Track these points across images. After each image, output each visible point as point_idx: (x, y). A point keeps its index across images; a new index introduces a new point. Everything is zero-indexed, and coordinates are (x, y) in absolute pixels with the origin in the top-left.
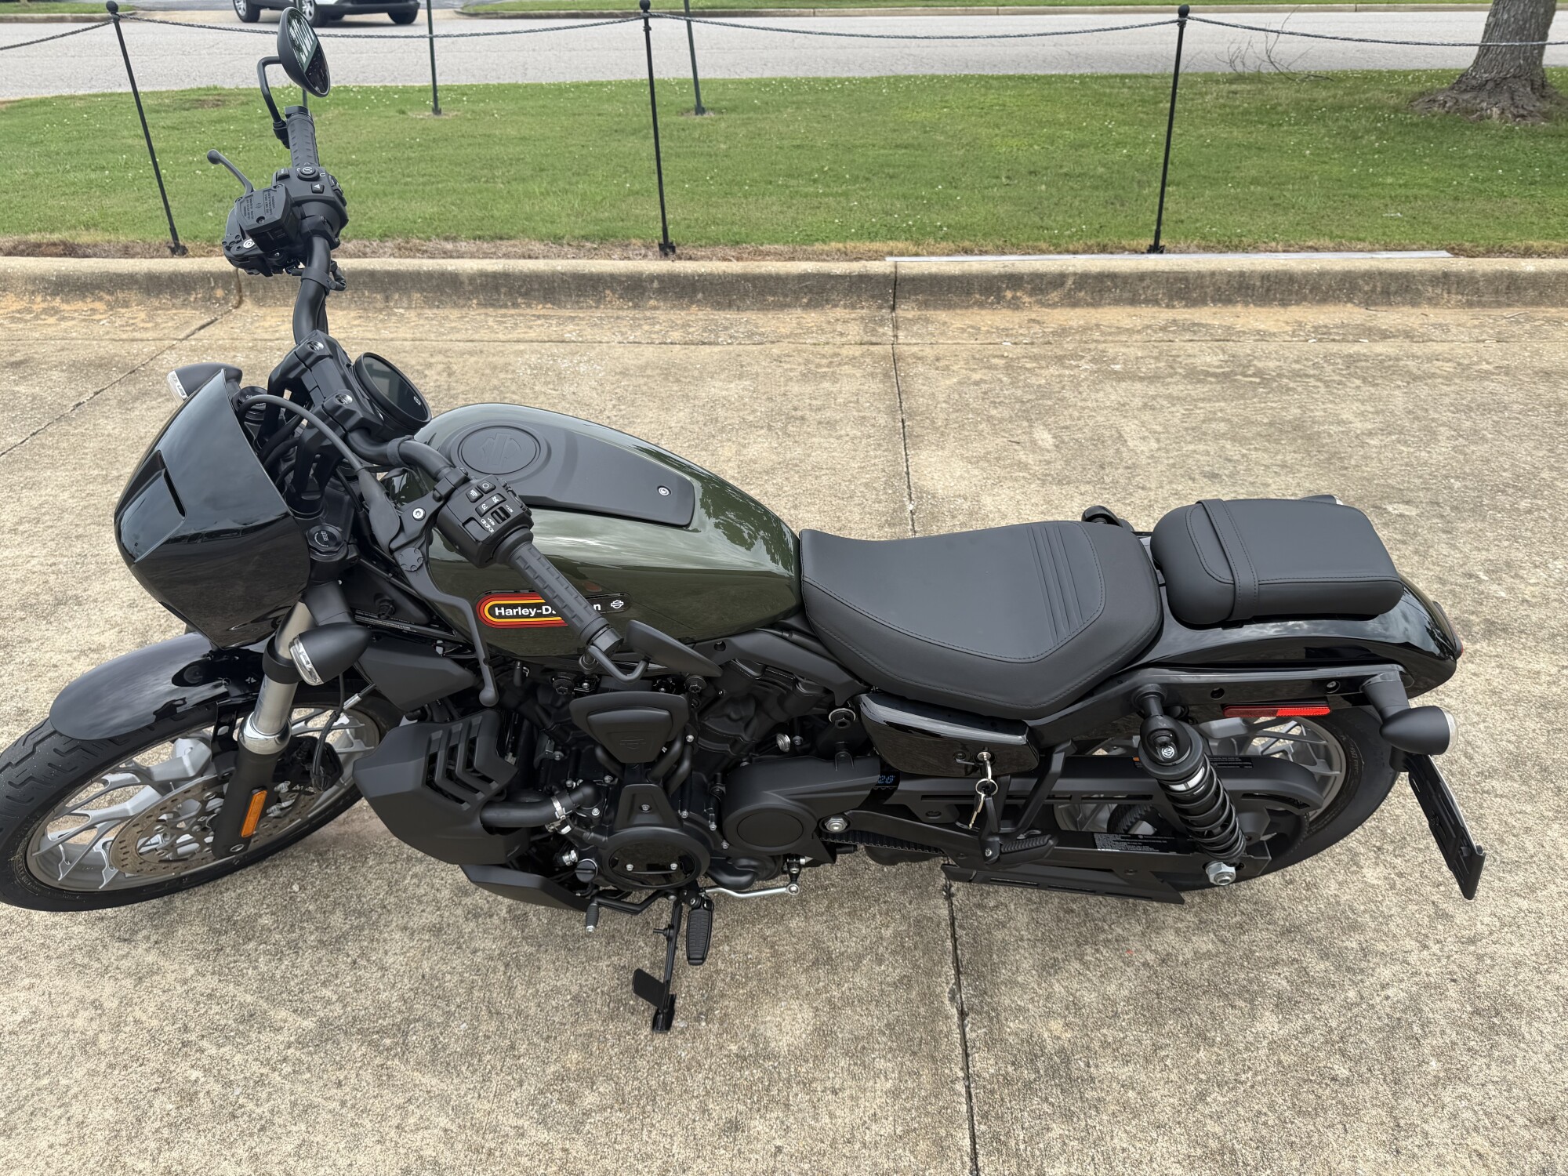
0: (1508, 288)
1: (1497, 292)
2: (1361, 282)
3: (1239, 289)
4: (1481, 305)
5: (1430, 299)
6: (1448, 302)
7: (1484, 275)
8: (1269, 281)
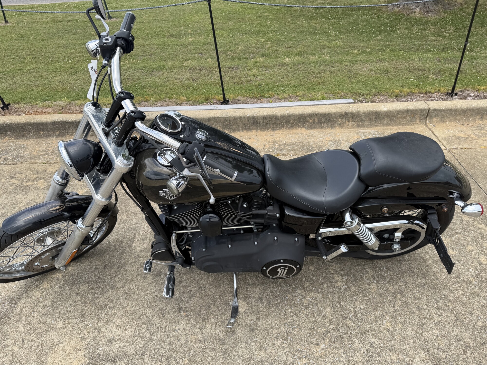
0: (376, 118)
1: (370, 120)
2: (308, 118)
3: (254, 123)
4: (363, 126)
5: (340, 124)
6: (348, 125)
7: (364, 113)
8: (266, 119)
